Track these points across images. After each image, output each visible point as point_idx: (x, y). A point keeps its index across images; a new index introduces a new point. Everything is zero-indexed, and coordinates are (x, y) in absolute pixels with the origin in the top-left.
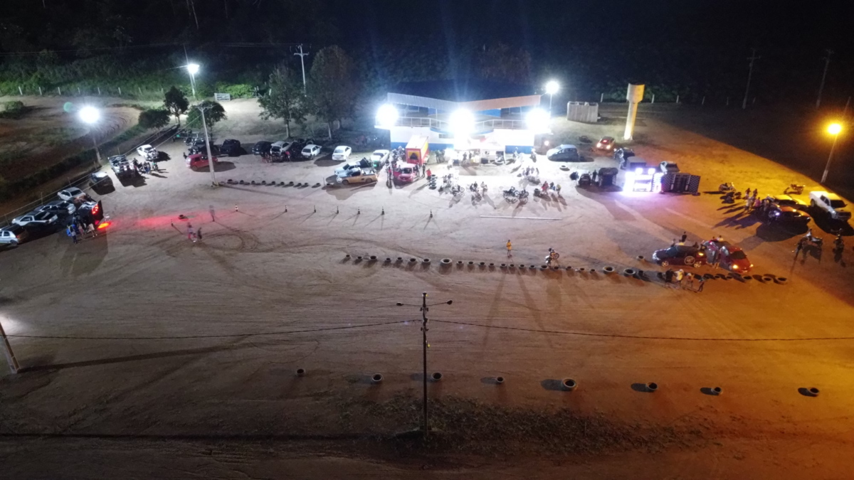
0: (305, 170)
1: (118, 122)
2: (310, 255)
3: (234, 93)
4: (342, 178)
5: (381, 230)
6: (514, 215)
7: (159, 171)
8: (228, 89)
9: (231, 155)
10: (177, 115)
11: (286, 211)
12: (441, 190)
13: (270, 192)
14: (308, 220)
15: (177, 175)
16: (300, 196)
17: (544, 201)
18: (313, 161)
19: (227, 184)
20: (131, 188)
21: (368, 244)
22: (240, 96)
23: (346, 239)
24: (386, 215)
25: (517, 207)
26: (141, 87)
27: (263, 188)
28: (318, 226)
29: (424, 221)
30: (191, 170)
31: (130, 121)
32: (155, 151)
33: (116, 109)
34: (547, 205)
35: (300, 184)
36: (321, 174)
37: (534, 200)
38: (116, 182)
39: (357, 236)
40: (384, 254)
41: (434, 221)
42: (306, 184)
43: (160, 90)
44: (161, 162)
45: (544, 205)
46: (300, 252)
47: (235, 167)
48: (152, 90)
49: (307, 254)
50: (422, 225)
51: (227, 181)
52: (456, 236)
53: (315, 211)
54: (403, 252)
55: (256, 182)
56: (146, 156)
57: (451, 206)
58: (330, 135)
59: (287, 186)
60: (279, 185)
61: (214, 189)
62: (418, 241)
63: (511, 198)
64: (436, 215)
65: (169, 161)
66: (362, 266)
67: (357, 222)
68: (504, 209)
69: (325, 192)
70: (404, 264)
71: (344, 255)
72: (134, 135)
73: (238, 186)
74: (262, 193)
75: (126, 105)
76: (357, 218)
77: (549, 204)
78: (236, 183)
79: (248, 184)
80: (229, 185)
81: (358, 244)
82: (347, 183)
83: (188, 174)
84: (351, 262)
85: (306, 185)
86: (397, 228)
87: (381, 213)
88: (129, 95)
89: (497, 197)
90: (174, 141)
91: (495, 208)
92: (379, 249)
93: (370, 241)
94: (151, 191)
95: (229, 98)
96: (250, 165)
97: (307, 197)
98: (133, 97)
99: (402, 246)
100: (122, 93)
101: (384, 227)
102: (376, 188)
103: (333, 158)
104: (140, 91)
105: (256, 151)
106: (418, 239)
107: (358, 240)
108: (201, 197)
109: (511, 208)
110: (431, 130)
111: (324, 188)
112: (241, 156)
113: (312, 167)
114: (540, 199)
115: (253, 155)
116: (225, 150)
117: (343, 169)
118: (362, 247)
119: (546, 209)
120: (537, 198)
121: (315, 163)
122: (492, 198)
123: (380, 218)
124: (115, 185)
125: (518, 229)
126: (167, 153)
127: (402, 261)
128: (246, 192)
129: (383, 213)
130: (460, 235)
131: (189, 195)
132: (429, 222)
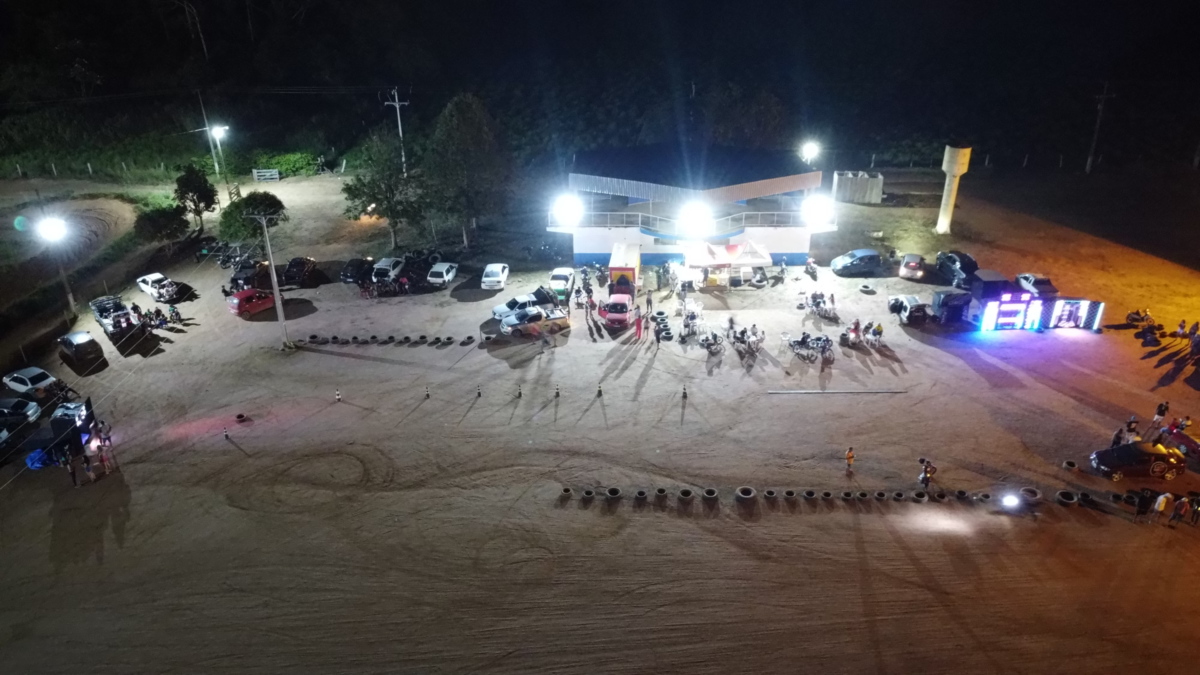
0: (439, 309)
1: (94, 228)
2: (496, 490)
3: (284, 168)
4: (512, 326)
5: (608, 429)
6: (823, 387)
7: (181, 320)
8: (274, 161)
9: (303, 285)
10: (198, 212)
11: (428, 396)
12: (683, 340)
13: (389, 357)
14: (471, 414)
15: (217, 330)
16: (445, 364)
17: (863, 356)
18: (448, 292)
19: (309, 345)
20: (137, 358)
21: (593, 460)
22: (295, 172)
23: (550, 451)
24: (605, 397)
25: (822, 370)
26: (124, 160)
27: (375, 350)
28: (493, 426)
29: (676, 406)
30: (239, 319)
31: (116, 223)
32: (171, 284)
33: (88, 203)
34: (869, 362)
35: (438, 340)
36: (469, 317)
37: (844, 354)
38: (109, 349)
39: (567, 444)
40: (627, 480)
41: (692, 405)
42: (449, 339)
43: (159, 166)
44: (183, 304)
45: (864, 362)
46: (475, 487)
47: (314, 310)
48: (145, 167)
49: (489, 489)
50: (674, 415)
51: (308, 339)
52: (742, 436)
53: (479, 395)
54: (660, 474)
55: (360, 339)
56: (156, 295)
57: (710, 373)
58: (466, 242)
59: (416, 344)
60: (401, 343)
61: (289, 355)
62: (680, 450)
63: (804, 352)
64: (691, 393)
65: (196, 301)
66: (597, 511)
67: (559, 415)
68: (801, 374)
69: (484, 354)
70: (672, 503)
71: (556, 489)
72: (127, 251)
73: (328, 347)
74: (375, 359)
75: (105, 196)
76: (557, 405)
77: (872, 361)
78: (325, 342)
79: (346, 343)
80: (314, 346)
81: (576, 461)
82: (521, 335)
83: (236, 327)
84: (574, 504)
85: (450, 342)
86: (635, 424)
87: (596, 393)
88: (107, 175)
89: (782, 352)
90: (199, 262)
91: (788, 373)
92: (616, 471)
93: (595, 455)
94: (175, 365)
95: (277, 176)
96: (341, 304)
97: (456, 366)
98: (115, 180)
99: (653, 461)
100: (94, 172)
101: (610, 422)
102: (572, 341)
103: (483, 286)
104: (125, 168)
105: (348, 277)
106: (678, 445)
107: (574, 453)
108: (268, 375)
109: (813, 371)
110: (642, 232)
111: (481, 346)
112: (323, 287)
113: (449, 304)
114: (854, 353)
115: (342, 284)
116: (294, 278)
117: (508, 309)
118: (584, 468)
119: (872, 373)
120: (847, 350)
121: (452, 296)
122: (774, 353)
123: (598, 403)
124: (106, 355)
125: (841, 417)
126: (190, 284)
127: (666, 496)
128: (346, 359)
129: (600, 394)
130: (747, 432)
131: (244, 371)
132: (684, 407)
